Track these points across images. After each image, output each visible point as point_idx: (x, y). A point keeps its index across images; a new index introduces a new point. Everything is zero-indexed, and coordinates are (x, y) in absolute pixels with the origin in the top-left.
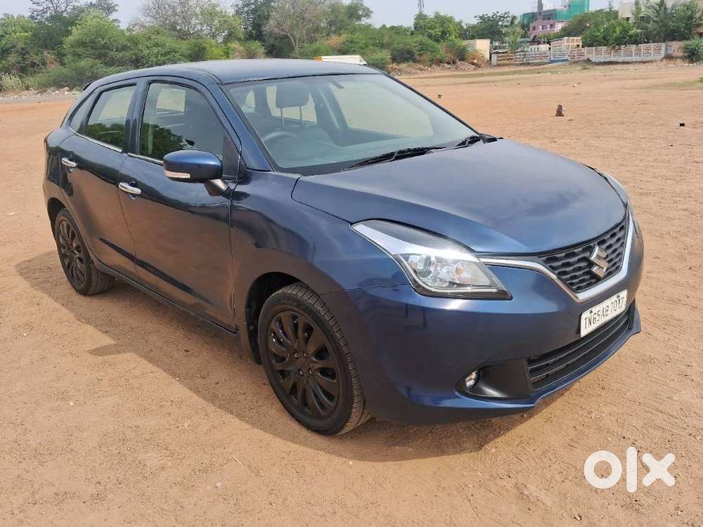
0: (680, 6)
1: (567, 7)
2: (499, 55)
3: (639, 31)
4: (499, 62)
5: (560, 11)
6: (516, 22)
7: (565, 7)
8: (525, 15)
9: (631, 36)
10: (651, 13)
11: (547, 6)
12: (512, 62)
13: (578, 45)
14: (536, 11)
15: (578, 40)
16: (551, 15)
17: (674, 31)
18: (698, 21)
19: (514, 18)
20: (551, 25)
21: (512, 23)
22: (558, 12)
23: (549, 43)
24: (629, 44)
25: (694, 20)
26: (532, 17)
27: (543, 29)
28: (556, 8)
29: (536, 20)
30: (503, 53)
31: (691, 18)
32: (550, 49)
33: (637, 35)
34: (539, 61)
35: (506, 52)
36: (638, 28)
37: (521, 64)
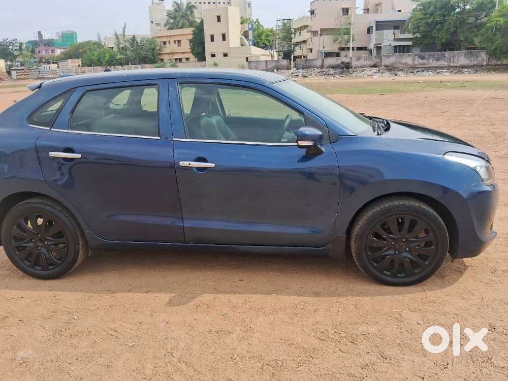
0: (147, 41)
1: (61, 38)
2: (18, 71)
3: (122, 56)
4: (18, 77)
5: (56, 41)
6: (24, 47)
7: (60, 38)
8: (29, 42)
9: (117, 60)
10: (127, 45)
11: (46, 37)
12: (30, 76)
13: (79, 65)
14: (38, 40)
15: (78, 62)
16: (50, 43)
17: (145, 58)
18: (159, 52)
19: (21, 44)
20: (52, 51)
21: (20, 47)
22: (55, 42)
23: (56, 63)
24: (117, 65)
25: (156, 51)
26: (35, 44)
27: (46, 53)
28: (52, 38)
29: (39, 46)
30: (21, 70)
31: (154, 49)
32: (58, 67)
33: (120, 59)
34: (52, 76)
35: (23, 69)
36: (121, 54)
37: (38, 78)
